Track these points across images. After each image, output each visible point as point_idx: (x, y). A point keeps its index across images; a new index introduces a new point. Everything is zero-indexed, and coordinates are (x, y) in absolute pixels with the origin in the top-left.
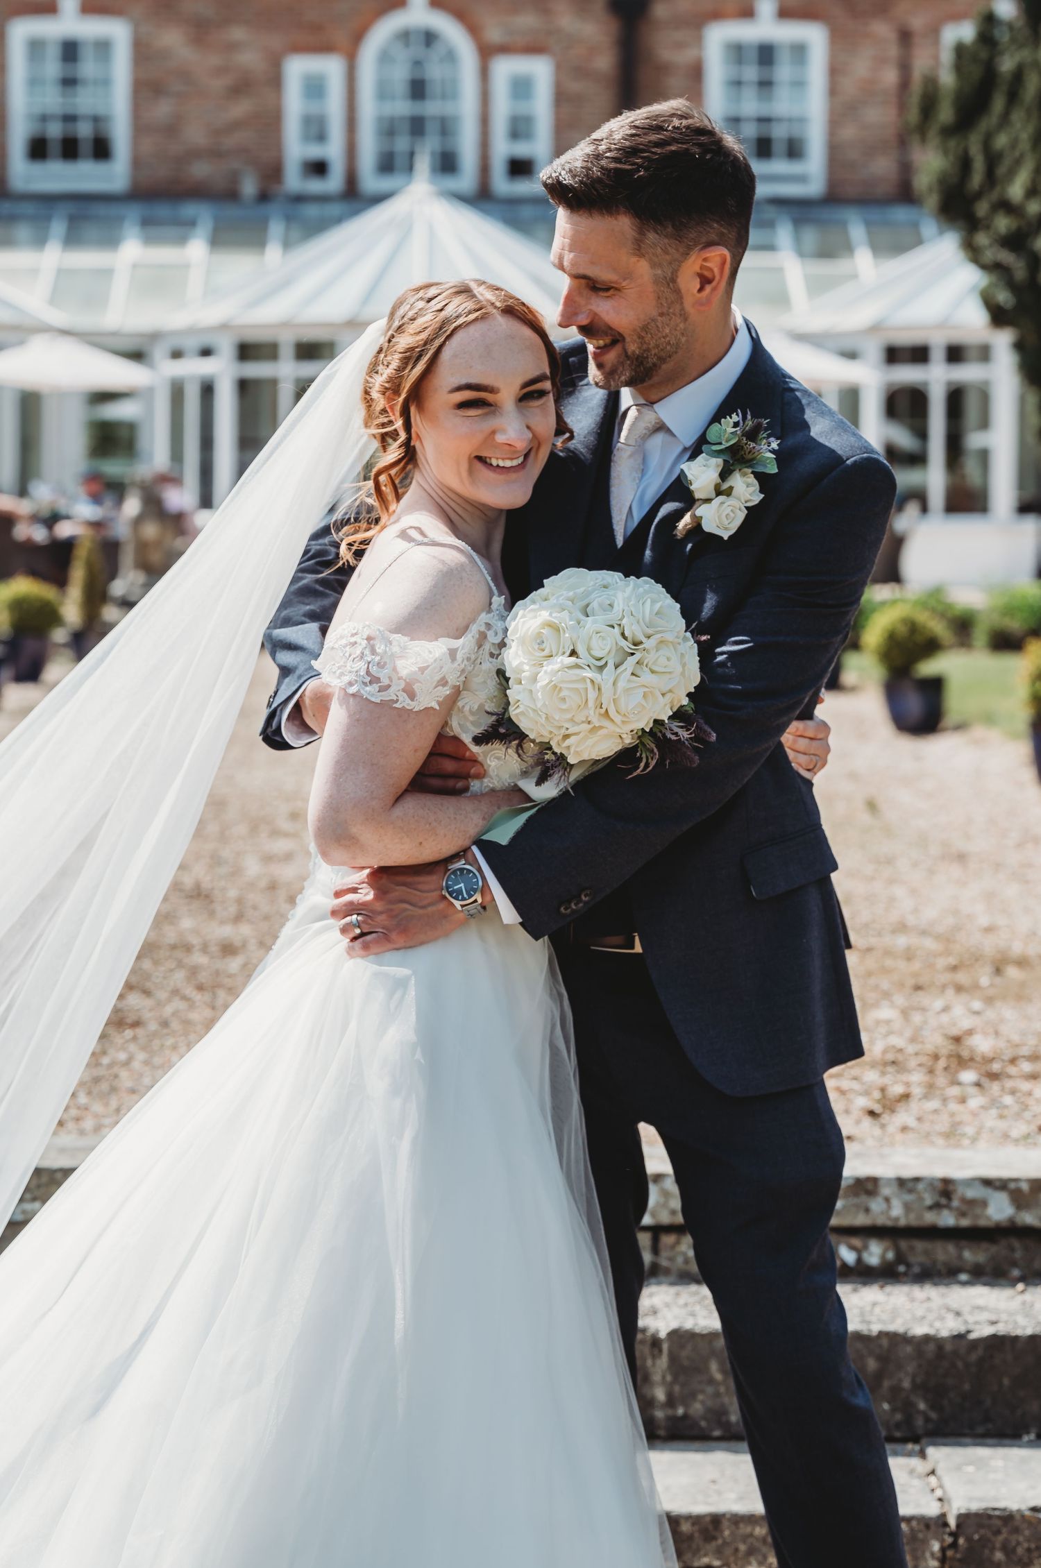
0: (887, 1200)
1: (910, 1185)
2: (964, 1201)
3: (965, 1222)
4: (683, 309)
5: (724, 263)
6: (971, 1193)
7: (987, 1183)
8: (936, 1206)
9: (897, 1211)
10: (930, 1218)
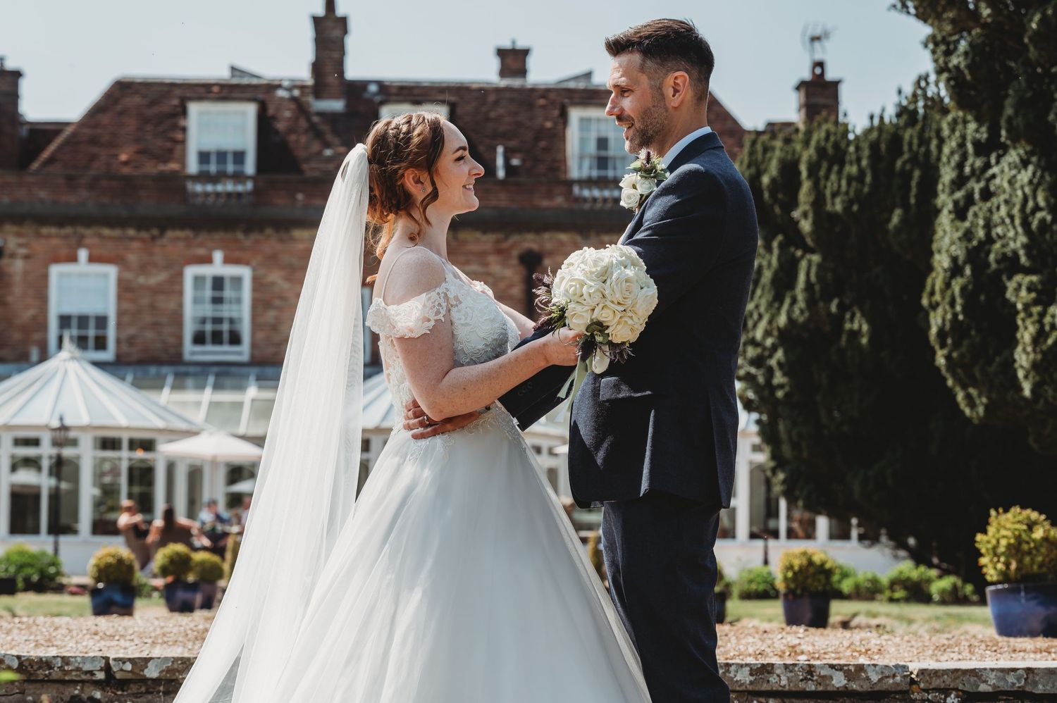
0: (779, 676)
1: (791, 668)
2: (819, 676)
3: (820, 688)
4: (665, 105)
5: (685, 81)
6: (823, 673)
7: (832, 666)
8: (805, 679)
9: (784, 682)
10: (802, 685)
